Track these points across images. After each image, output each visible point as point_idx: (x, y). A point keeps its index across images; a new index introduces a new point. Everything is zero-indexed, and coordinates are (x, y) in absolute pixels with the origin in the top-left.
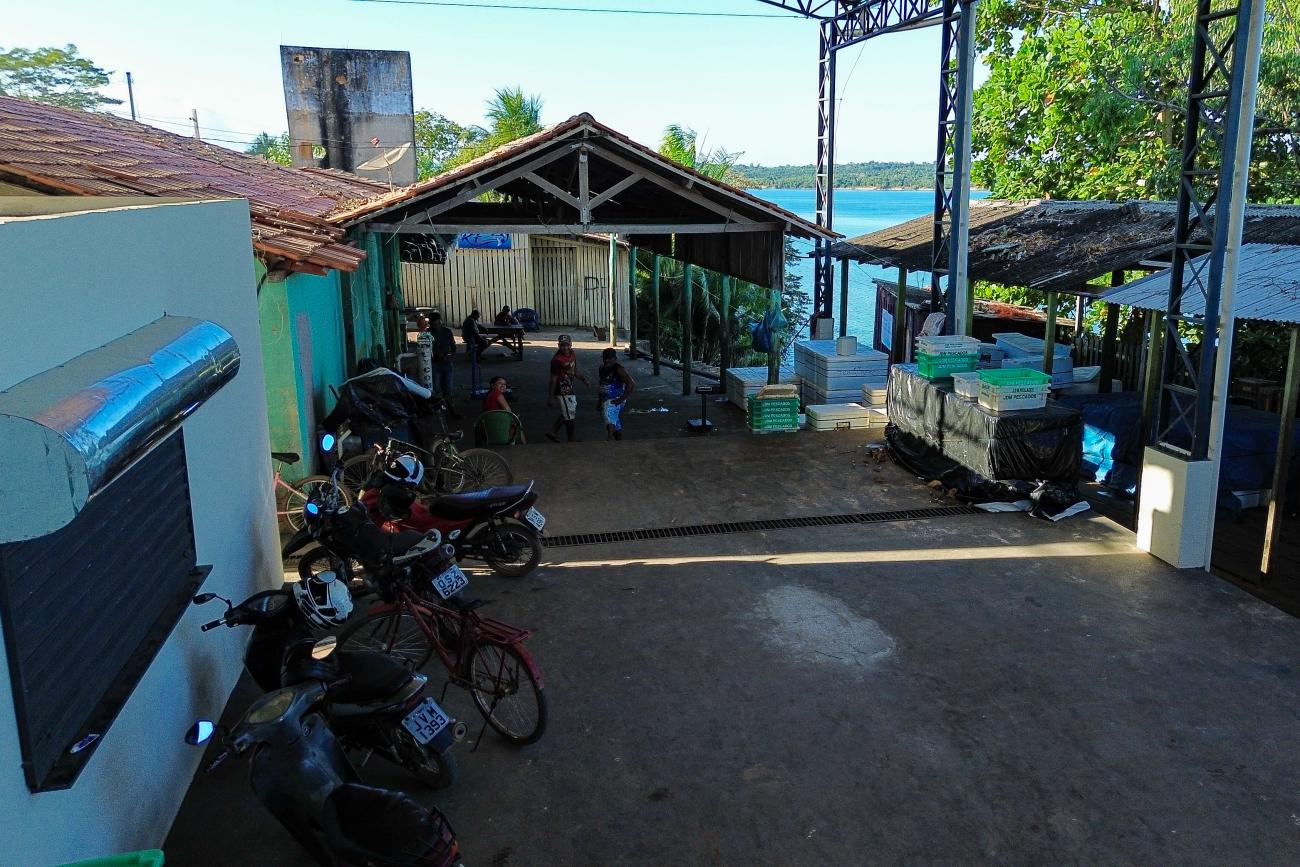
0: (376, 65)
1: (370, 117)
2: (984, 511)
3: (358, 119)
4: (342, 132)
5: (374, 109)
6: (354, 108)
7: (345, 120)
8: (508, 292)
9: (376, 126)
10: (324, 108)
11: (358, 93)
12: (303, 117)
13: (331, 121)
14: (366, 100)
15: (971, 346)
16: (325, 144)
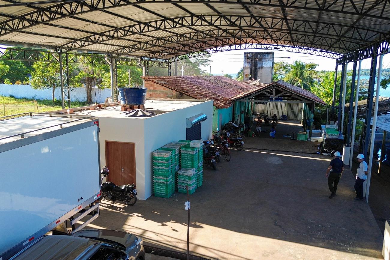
0: (265, 55)
1: (262, 68)
2: (323, 154)
3: (259, 68)
4: (255, 71)
5: (263, 66)
6: (259, 65)
7: (256, 68)
8: (281, 111)
9: (263, 69)
10: (252, 66)
11: (260, 62)
12: (247, 68)
13: (253, 69)
14: (262, 63)
15: (336, 127)
16: (251, 74)
